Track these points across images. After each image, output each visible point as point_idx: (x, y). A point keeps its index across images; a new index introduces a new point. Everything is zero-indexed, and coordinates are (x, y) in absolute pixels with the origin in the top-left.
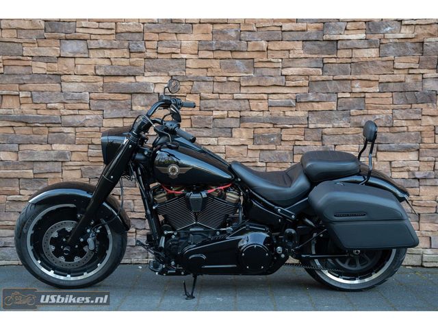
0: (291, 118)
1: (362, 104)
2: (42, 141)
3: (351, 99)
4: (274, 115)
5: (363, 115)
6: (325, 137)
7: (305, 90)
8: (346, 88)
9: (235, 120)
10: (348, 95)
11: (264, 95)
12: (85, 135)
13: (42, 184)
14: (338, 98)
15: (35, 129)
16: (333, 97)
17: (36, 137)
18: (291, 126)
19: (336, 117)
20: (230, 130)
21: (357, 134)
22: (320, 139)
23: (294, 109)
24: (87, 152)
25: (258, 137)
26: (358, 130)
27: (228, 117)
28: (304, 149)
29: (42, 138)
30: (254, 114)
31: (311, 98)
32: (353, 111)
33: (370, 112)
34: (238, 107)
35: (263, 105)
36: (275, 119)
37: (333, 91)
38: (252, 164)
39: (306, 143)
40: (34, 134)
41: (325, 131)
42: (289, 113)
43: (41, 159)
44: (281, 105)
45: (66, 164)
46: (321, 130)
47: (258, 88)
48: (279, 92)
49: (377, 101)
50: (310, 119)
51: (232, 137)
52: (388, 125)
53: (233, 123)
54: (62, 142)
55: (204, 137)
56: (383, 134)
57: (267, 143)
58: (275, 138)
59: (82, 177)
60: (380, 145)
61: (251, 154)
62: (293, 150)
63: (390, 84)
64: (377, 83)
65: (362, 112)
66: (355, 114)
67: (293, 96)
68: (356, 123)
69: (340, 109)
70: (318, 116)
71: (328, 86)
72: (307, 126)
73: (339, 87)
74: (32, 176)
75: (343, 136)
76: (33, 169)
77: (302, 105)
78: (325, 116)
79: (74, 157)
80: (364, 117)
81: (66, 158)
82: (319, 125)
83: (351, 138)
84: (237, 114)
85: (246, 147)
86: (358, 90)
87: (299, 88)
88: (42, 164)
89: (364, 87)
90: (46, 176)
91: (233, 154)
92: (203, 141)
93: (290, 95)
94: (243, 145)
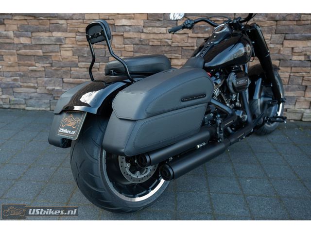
2: (46, 30)
12: (73, 25)
13: (48, 60)
15: (40, 21)
17: (42, 27)
21: (271, 26)
24: (75, 38)
26: (272, 23)
29: (45, 28)
38: (191, 48)
40: (40, 25)
43: (46, 43)
45: (62, 46)
54: (59, 31)
55: (157, 27)
56: (291, 27)
57: (203, 32)
58: (209, 29)
59: (73, 55)
60: (287, 35)
61: (190, 40)
74: (42, 54)
76: (41, 49)
79: (67, 41)
81: (62, 42)
83: (266, 29)
85: (187, 35)
88: (47, 46)
90: (51, 54)
91: (177, 40)
92: (156, 30)
94: (185, 33)
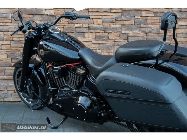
0: (113, 28)
1: (146, 22)
3: (141, 20)
4: (105, 27)
5: (147, 27)
6: (129, 38)
7: (120, 14)
8: (139, 14)
9: (86, 28)
10: (140, 18)
11: (100, 16)
14: (135, 19)
16: (133, 18)
18: (113, 32)
19: (134, 28)
20: (83, 33)
21: (144, 36)
22: (127, 39)
23: (114, 24)
25: (98, 37)
26: (144, 35)
27: (82, 27)
28: (119, 43)
30: (95, 26)
31: (123, 18)
32: (142, 25)
33: (149, 26)
34: (87, 22)
35: (100, 21)
36: (106, 28)
37: (133, 15)
39: (121, 40)
41: (129, 35)
42: (112, 26)
44: (108, 21)
46: (127, 34)
47: (97, 13)
48: (108, 15)
49: (152, 21)
50: (122, 29)
51: (84, 37)
52: (157, 32)
53: (85, 30)
56: (155, 37)
57: (102, 40)
58: (106, 38)
61: (93, 46)
62: (114, 44)
63: (158, 13)
64: (153, 12)
65: (146, 26)
66: (143, 27)
67: (114, 17)
68: (143, 31)
69: (135, 24)
70: (126, 27)
71: (130, 12)
72: (120, 32)
73: (135, 13)
75: (137, 37)
77: (118, 22)
78: (129, 27)
80: (147, 28)
82: (127, 32)
83: (141, 38)
84: (87, 26)
86: (144, 15)
87: (117, 14)
89: (147, 14)
93: (113, 17)
94: (90, 41)
